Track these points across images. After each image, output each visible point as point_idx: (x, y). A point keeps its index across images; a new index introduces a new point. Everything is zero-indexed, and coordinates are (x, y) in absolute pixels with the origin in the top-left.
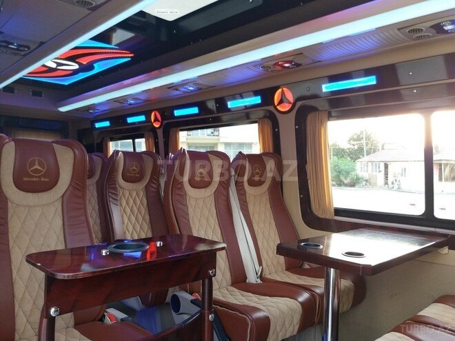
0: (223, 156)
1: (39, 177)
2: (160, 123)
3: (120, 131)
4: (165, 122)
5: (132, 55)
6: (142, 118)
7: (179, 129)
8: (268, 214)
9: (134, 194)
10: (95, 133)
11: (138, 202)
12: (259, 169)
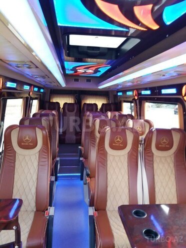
1: (29, 143)
2: (137, 97)
4: (139, 96)
7: (145, 101)
12: (166, 140)
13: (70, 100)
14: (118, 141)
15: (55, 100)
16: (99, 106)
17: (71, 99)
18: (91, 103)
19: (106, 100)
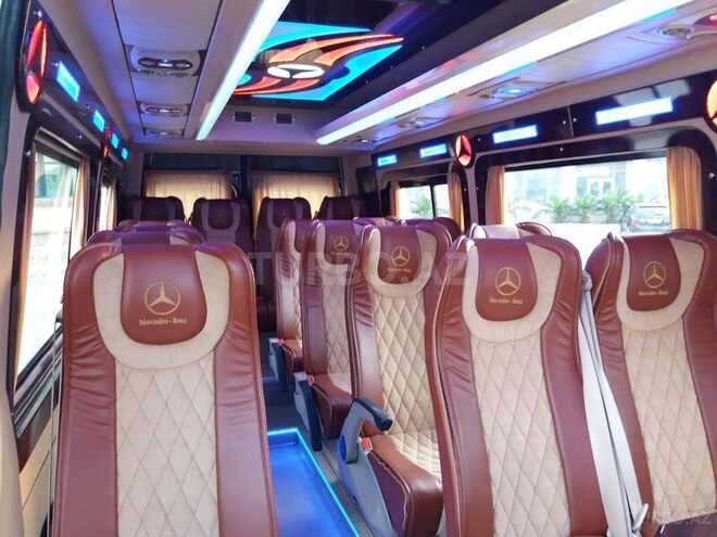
0: (565, 249)
1: (170, 317)
2: (469, 158)
3: (411, 171)
4: (478, 155)
5: (401, 39)
6: (440, 149)
7: (503, 167)
8: (677, 376)
9: (402, 304)
10: (379, 174)
11: (409, 318)
12: (660, 272)
13: (214, 191)
14: (507, 289)
15: (161, 191)
16: (315, 207)
17: (215, 186)
18: (283, 197)
19: (332, 189)
